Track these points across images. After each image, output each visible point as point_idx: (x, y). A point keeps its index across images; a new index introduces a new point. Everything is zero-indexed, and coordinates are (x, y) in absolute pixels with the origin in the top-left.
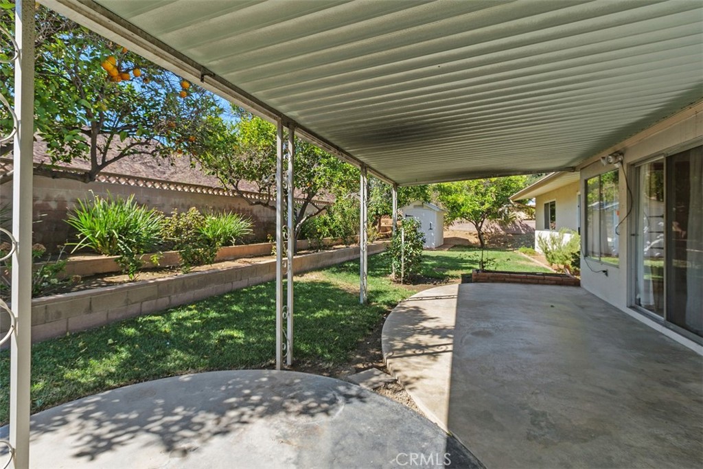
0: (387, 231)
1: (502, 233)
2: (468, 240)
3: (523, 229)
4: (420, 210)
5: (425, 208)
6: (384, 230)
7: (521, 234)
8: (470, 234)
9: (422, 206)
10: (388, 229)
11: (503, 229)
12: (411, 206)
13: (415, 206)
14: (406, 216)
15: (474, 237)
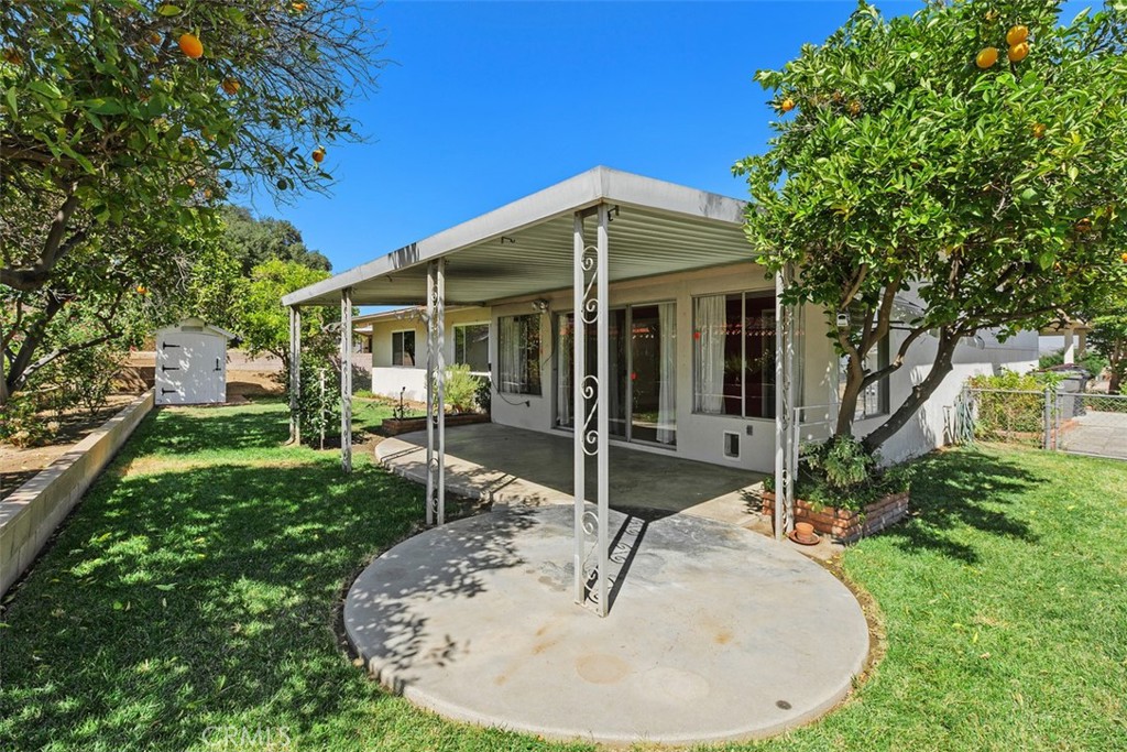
4: (196, 336)
5: (206, 332)
9: (201, 329)
14: (165, 346)
15: (268, 380)
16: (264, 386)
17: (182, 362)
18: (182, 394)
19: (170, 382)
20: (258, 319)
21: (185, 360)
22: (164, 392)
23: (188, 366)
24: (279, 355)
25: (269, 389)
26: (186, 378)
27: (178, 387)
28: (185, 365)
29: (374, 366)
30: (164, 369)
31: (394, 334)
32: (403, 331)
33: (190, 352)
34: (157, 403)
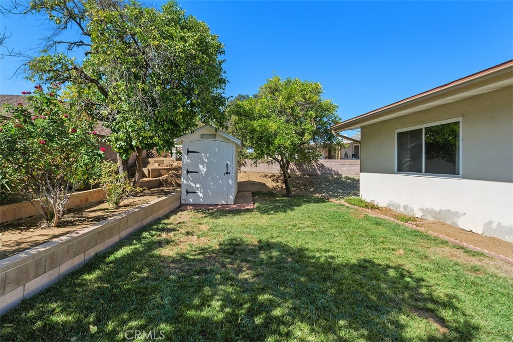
0: (160, 175)
1: (298, 173)
2: (264, 184)
3: (319, 170)
4: (210, 142)
5: (218, 138)
6: (157, 174)
7: (317, 175)
8: (265, 176)
9: (214, 136)
10: (163, 172)
11: (300, 170)
12: (197, 135)
13: (202, 136)
14: (188, 152)
15: (270, 180)
16: (267, 184)
17: (201, 166)
18: (201, 195)
19: (192, 184)
20: (261, 126)
21: (203, 165)
22: (188, 192)
23: (205, 170)
24: (277, 160)
25: (271, 187)
26: (203, 181)
27: (198, 189)
28: (203, 169)
29: (360, 172)
30: (188, 172)
31: (399, 134)
32: (423, 127)
33: (207, 158)
34: (183, 202)
